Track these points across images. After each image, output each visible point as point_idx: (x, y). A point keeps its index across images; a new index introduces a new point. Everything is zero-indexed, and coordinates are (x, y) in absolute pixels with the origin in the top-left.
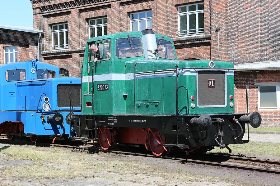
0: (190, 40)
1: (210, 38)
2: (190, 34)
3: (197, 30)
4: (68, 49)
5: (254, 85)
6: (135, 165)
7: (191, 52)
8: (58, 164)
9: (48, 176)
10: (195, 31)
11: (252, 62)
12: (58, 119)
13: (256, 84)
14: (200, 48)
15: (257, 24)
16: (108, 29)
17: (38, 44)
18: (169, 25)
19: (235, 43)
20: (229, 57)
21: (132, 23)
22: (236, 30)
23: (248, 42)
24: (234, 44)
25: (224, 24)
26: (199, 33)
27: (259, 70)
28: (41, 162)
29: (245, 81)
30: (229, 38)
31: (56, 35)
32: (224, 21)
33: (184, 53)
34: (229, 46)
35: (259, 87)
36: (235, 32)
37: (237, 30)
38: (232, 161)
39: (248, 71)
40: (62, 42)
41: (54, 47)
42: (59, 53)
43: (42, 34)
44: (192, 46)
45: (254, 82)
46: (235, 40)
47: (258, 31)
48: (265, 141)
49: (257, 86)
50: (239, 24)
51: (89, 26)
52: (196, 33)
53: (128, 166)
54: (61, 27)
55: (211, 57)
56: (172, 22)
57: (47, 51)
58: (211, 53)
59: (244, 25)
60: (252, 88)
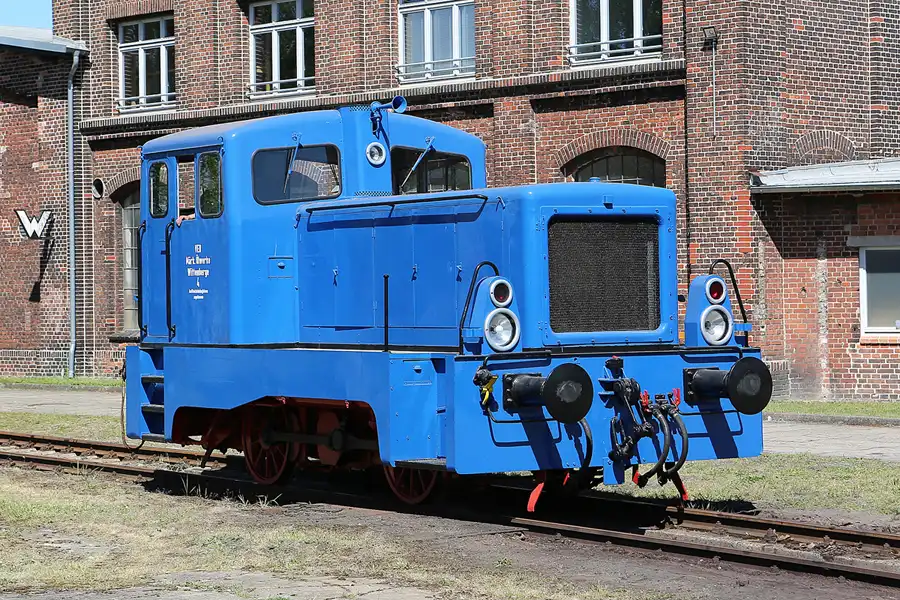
0: (612, 78)
1: (681, 73)
2: (612, 55)
3: (638, 43)
4: (174, 111)
5: (844, 244)
6: (349, 544)
7: (617, 124)
8: (79, 539)
9: (24, 584)
10: (630, 45)
11: (838, 159)
12: (566, 391)
13: (851, 242)
14: (648, 106)
15: (859, 19)
16: (318, 41)
17: (70, 92)
18: (538, 22)
19: (776, 89)
20: (752, 143)
21: (405, 15)
22: (778, 43)
23: (826, 85)
24: (773, 94)
25: (735, 20)
26: (645, 51)
27: (861, 189)
28: (21, 530)
29: (813, 228)
30: (751, 72)
31: (131, 60)
32: (734, 10)
33: (591, 126)
34: (752, 103)
35: (863, 255)
36: (775, 48)
37: (784, 44)
38: (710, 528)
39: (822, 192)
40: (153, 86)
41: (128, 103)
42: (142, 124)
43: (84, 56)
44: (617, 99)
45: (844, 233)
46: (776, 79)
47: (862, 44)
48: (859, 455)
49: (858, 248)
50: (790, 21)
51: (251, 27)
52: (632, 53)
53: (324, 546)
54: (152, 32)
55: (686, 142)
56: (548, 11)
57: (100, 119)
58: (686, 127)
59: (810, 23)
60: (837, 255)
